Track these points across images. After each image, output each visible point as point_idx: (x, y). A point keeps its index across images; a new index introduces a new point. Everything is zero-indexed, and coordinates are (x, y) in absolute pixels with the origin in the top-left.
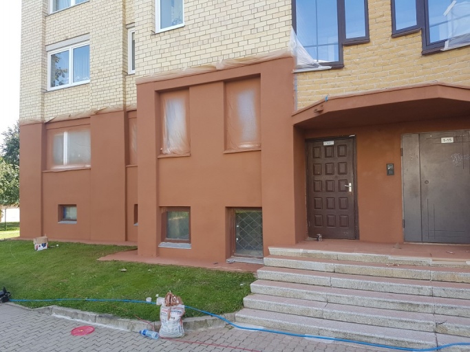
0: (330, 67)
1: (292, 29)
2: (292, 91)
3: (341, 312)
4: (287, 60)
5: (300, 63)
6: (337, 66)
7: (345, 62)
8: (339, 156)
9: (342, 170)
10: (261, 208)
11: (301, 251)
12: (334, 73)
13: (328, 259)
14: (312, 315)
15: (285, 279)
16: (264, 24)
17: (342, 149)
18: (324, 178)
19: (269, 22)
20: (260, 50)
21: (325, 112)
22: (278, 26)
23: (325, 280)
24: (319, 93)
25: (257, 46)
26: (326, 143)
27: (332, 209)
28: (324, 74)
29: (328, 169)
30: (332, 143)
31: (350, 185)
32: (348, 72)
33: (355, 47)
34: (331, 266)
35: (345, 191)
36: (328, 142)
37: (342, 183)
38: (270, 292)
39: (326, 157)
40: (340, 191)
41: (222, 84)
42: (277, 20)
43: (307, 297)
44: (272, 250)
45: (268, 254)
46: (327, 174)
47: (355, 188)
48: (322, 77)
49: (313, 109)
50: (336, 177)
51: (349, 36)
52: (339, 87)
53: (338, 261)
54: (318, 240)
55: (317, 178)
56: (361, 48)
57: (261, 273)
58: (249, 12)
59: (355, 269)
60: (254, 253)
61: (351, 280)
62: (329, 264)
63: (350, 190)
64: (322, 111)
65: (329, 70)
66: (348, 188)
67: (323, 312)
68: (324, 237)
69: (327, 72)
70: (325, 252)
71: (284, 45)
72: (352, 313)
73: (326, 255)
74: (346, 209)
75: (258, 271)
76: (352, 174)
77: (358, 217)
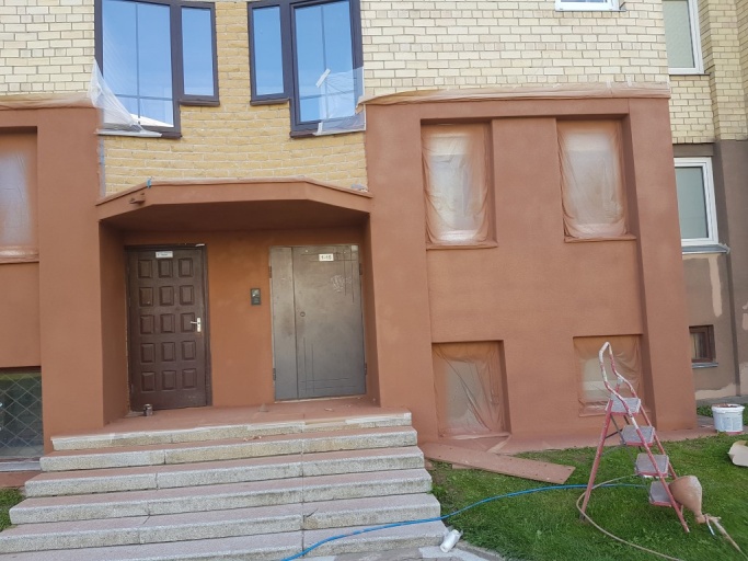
0: (160, 135)
1: (95, 62)
2: (95, 165)
4: (86, 112)
5: (108, 120)
6: (171, 135)
7: (183, 130)
8: (181, 276)
9: (187, 298)
11: (112, 436)
12: (166, 144)
13: (157, 444)
14: (121, 543)
16: (45, 44)
17: (186, 265)
18: (158, 310)
19: (53, 44)
20: (38, 87)
21: (147, 204)
22: (70, 52)
23: (147, 479)
24: (142, 173)
25: (31, 79)
26: (159, 255)
27: (171, 360)
28: (150, 143)
29: (164, 296)
30: (169, 255)
31: (199, 320)
32: (189, 147)
33: (199, 109)
34: (160, 454)
35: (191, 331)
36: (163, 253)
37: (187, 318)
39: (161, 276)
40: (183, 331)
42: (68, 44)
43: (116, 513)
44: (58, 442)
45: (51, 450)
46: (162, 304)
47: (206, 325)
48: (146, 148)
49: (129, 198)
50: (177, 309)
51: (189, 91)
52: (174, 167)
53: (173, 444)
54: (145, 415)
55: (147, 311)
56: (206, 112)
57: (32, 487)
58: (17, 19)
60: (29, 451)
62: (157, 452)
63: (199, 329)
65: (158, 138)
66: (195, 326)
68: (156, 409)
69: (156, 141)
70: (151, 434)
71: (80, 86)
74: (192, 359)
75: (27, 483)
76: (202, 305)
77: (210, 370)
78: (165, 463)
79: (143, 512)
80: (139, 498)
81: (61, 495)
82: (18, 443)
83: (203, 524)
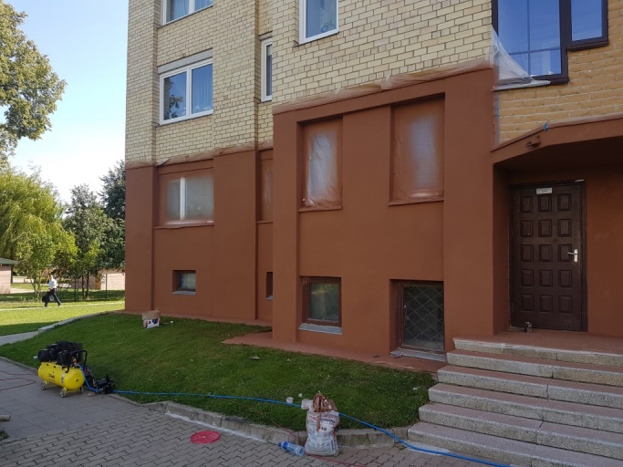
0: (548, 82)
1: (491, 28)
2: (491, 117)
3: (565, 436)
4: (483, 74)
5: (503, 76)
6: (559, 80)
7: (571, 74)
8: (559, 210)
9: (564, 230)
10: (442, 282)
11: (503, 345)
12: (554, 90)
13: (542, 359)
14: (520, 438)
15: (477, 385)
16: (451, 23)
17: (564, 200)
18: (537, 241)
19: (458, 22)
20: (445, 60)
21: (543, 145)
22: (471, 26)
23: (540, 388)
24: (531, 119)
25: (441, 54)
26: (540, 191)
27: (548, 286)
28: (539, 91)
29: (543, 228)
30: (549, 191)
31: (576, 252)
32: (575, 89)
33: (586, 52)
34: (548, 369)
35: (568, 261)
36: (544, 189)
37: (564, 250)
38: (456, 401)
39: (540, 210)
40: (560, 260)
41: (388, 111)
42: (470, 18)
43: (512, 411)
44: (458, 342)
45: (453, 348)
46: (541, 235)
47: (582, 256)
48: (535, 97)
49: (525, 142)
50: (555, 240)
51: (576, 36)
52: (561, 110)
53: (557, 361)
54: (525, 331)
55: (526, 241)
56: (594, 54)
57: (443, 374)
58: (430, 9)
59: (585, 374)
60: (430, 345)
61: (578, 390)
62: (546, 366)
63: (576, 260)
64: (538, 144)
65: (546, 86)
66: (572, 256)
67: (537, 434)
68: (534, 327)
69: (544, 89)
70: (538, 349)
71: (479, 52)
72: (582, 439)
73: (540, 353)
74: (569, 286)
75: (439, 371)
76: (579, 237)
77: (586, 298)
78: (552, 377)
79: (537, 417)
80: (534, 403)
81: (465, 386)
82: (424, 338)
83: (599, 442)
